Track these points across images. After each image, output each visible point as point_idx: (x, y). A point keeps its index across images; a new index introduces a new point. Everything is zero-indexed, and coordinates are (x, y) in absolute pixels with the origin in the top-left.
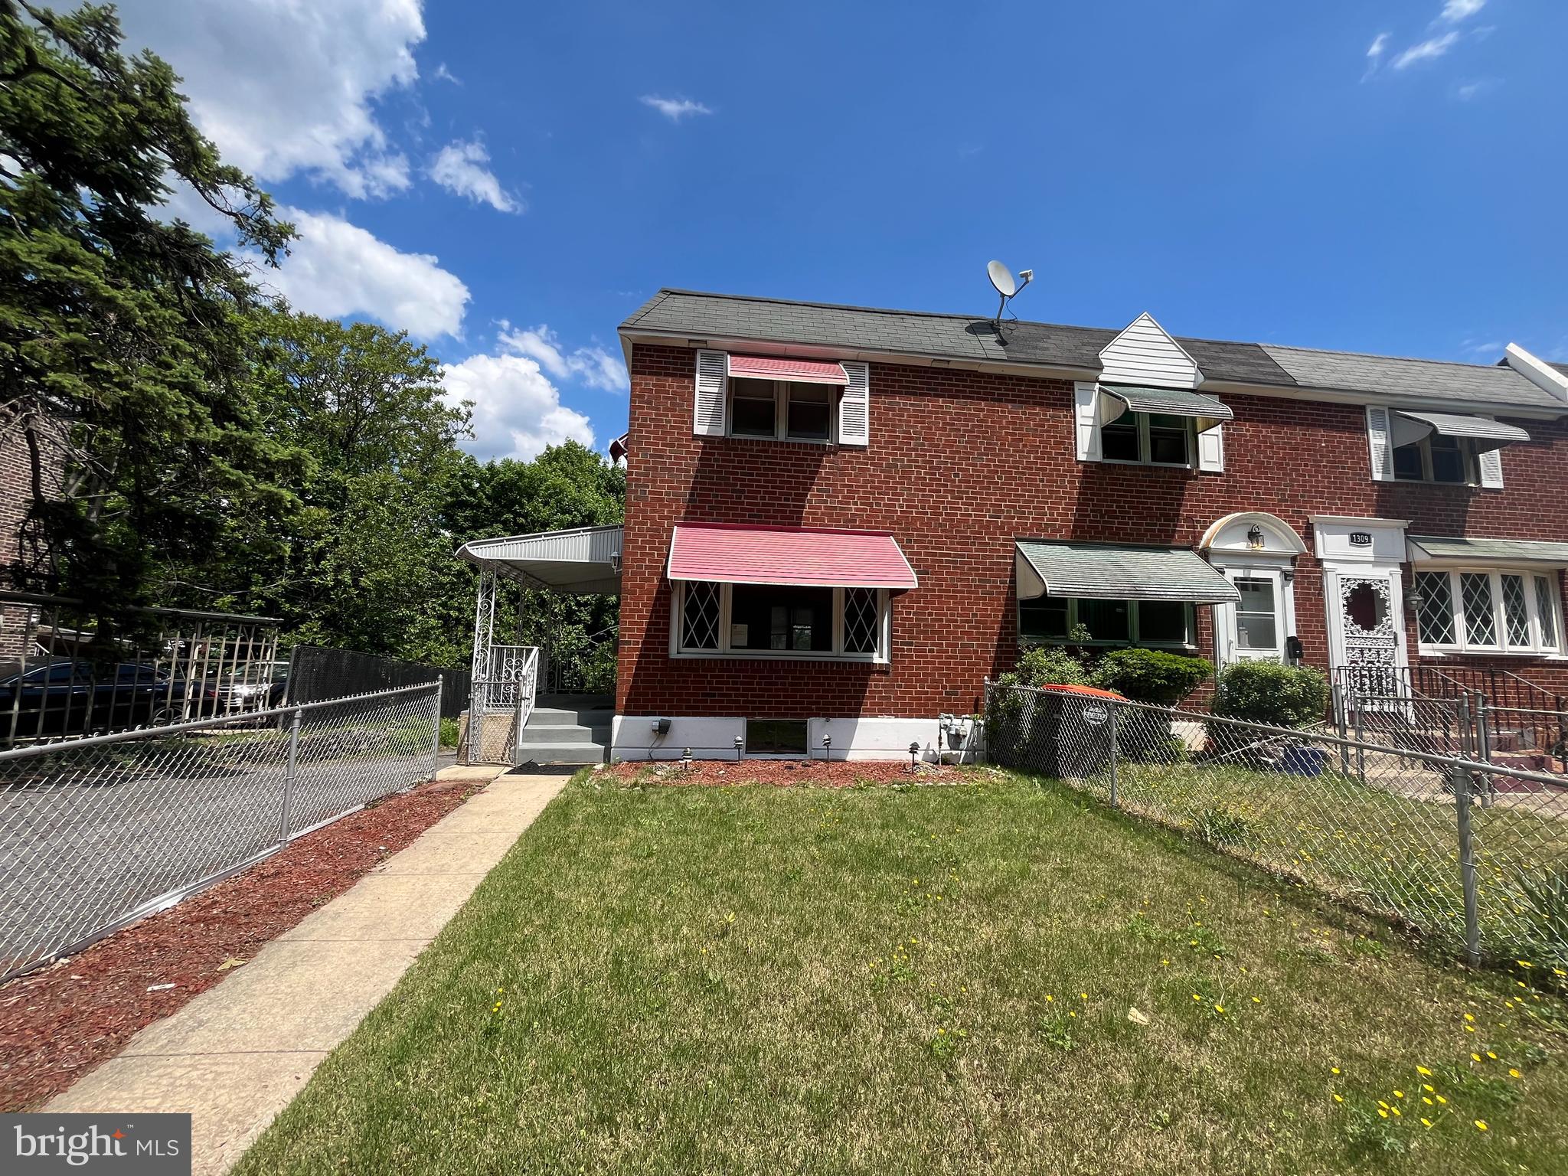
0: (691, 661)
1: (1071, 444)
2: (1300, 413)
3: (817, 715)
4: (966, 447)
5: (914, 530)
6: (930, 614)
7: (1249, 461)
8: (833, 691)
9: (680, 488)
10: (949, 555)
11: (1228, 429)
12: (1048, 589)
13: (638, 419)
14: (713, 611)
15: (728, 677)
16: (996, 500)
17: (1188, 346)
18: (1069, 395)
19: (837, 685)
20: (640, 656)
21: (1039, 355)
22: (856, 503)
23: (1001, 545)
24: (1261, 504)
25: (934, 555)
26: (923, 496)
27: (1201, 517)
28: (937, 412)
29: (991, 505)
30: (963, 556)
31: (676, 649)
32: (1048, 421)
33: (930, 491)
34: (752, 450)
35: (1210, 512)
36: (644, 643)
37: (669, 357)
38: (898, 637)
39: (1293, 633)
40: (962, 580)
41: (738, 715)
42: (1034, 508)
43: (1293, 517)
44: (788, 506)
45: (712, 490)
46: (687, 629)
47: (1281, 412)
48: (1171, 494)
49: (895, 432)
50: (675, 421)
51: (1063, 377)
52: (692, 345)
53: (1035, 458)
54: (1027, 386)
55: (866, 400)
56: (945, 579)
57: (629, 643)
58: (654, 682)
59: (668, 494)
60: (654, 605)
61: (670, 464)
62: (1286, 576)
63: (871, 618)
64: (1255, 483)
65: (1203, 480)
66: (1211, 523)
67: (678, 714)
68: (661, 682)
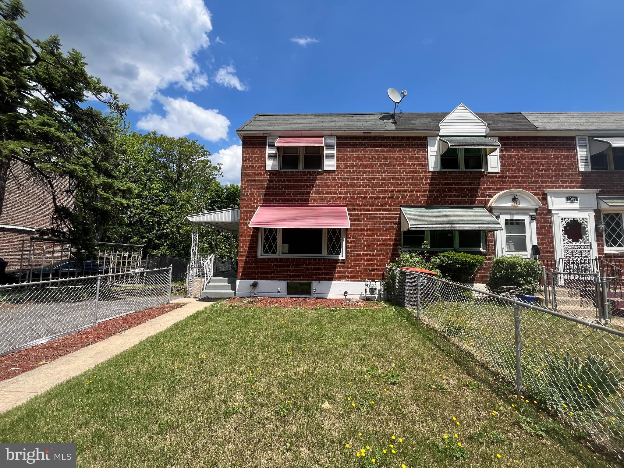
0: (265, 259)
1: (426, 164)
2: (540, 143)
3: (316, 280)
4: (378, 168)
5: (356, 204)
6: (363, 239)
7: (513, 166)
8: (322, 270)
9: (261, 192)
10: (371, 214)
11: (503, 152)
12: (410, 227)
13: (245, 166)
14: (275, 239)
15: (280, 265)
16: (391, 190)
17: (483, 116)
18: (425, 143)
19: (324, 268)
20: (246, 257)
21: (411, 126)
22: (331, 194)
23: (394, 209)
24: (519, 186)
25: (365, 214)
26: (359, 190)
27: (488, 192)
28: (366, 154)
29: (389, 192)
30: (377, 214)
31: (260, 254)
32: (415, 154)
33: (362, 187)
34: (289, 175)
35: (493, 190)
36: (248, 252)
37: (256, 141)
38: (349, 248)
39: (535, 243)
40: (376, 224)
41: (284, 280)
42: (409, 192)
43: (536, 190)
44: (303, 196)
45: (273, 192)
46: (265, 246)
47: (530, 143)
48: (474, 183)
49: (347, 164)
50: (259, 166)
51: (422, 135)
52: (265, 135)
53: (409, 171)
54: (406, 140)
55: (335, 152)
56: (369, 224)
57: (242, 252)
58: (251, 267)
59: (256, 194)
60: (252, 237)
61: (257, 182)
62: (532, 218)
63: (339, 241)
64: (516, 176)
65: (490, 176)
66: (494, 195)
67: (261, 279)
68: (254, 267)
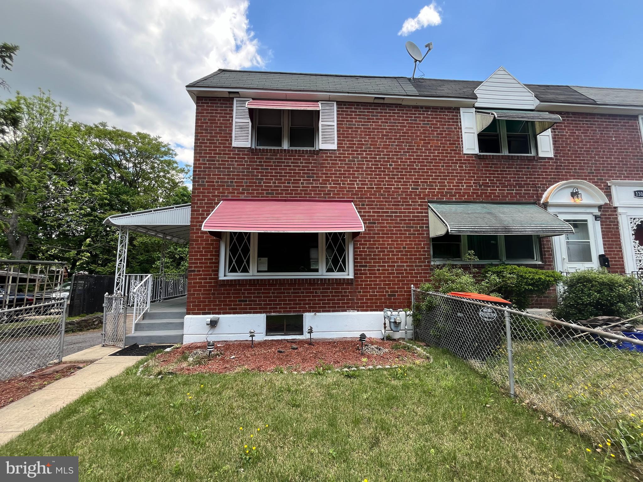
0: (232, 280)
1: (459, 144)
2: (598, 121)
3: (310, 311)
4: (396, 149)
5: (366, 198)
6: (377, 248)
7: (569, 150)
8: (319, 296)
9: (225, 178)
10: (387, 212)
11: (555, 132)
12: (449, 230)
13: (199, 140)
14: (246, 251)
15: (254, 290)
16: (415, 179)
18: (457, 116)
19: (321, 293)
20: (201, 279)
21: (439, 93)
22: (330, 184)
23: (419, 205)
24: (578, 176)
25: (379, 212)
26: (371, 178)
27: (541, 184)
28: (378, 129)
29: (413, 182)
30: (396, 212)
32: (445, 131)
33: (375, 175)
34: (267, 155)
35: (546, 181)
36: (203, 271)
37: (218, 104)
38: (358, 262)
39: (602, 252)
40: (395, 227)
41: (260, 313)
42: (439, 182)
43: (597, 182)
44: (290, 187)
45: (244, 179)
46: (231, 262)
47: (586, 121)
48: (522, 171)
49: (353, 141)
50: (222, 140)
51: (453, 104)
52: (231, 96)
53: (438, 153)
54: (432, 111)
55: (335, 124)
56: (386, 227)
57: (194, 271)
58: (209, 294)
59: (217, 182)
61: (219, 164)
62: (596, 218)
63: (342, 251)
64: (573, 163)
65: (541, 162)
66: (548, 188)
67: (224, 313)
68: (214, 294)
